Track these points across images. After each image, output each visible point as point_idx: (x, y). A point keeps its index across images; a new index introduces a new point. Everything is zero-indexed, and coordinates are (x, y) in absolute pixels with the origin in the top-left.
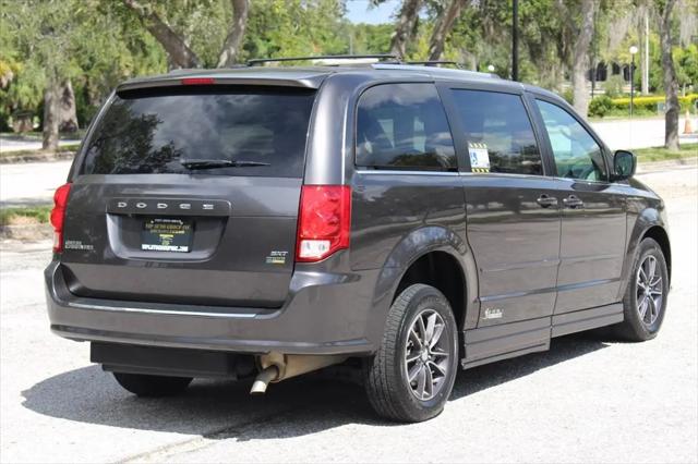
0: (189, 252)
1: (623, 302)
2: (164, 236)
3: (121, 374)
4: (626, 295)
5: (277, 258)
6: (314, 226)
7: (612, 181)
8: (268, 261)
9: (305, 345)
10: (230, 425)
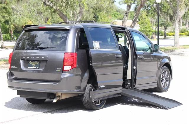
0: (39, 69)
1: (157, 82)
2: (33, 65)
3: (27, 98)
4: (158, 80)
5: (59, 70)
6: (67, 62)
7: (154, 52)
8: (56, 71)
9: (65, 91)
10: (51, 110)
